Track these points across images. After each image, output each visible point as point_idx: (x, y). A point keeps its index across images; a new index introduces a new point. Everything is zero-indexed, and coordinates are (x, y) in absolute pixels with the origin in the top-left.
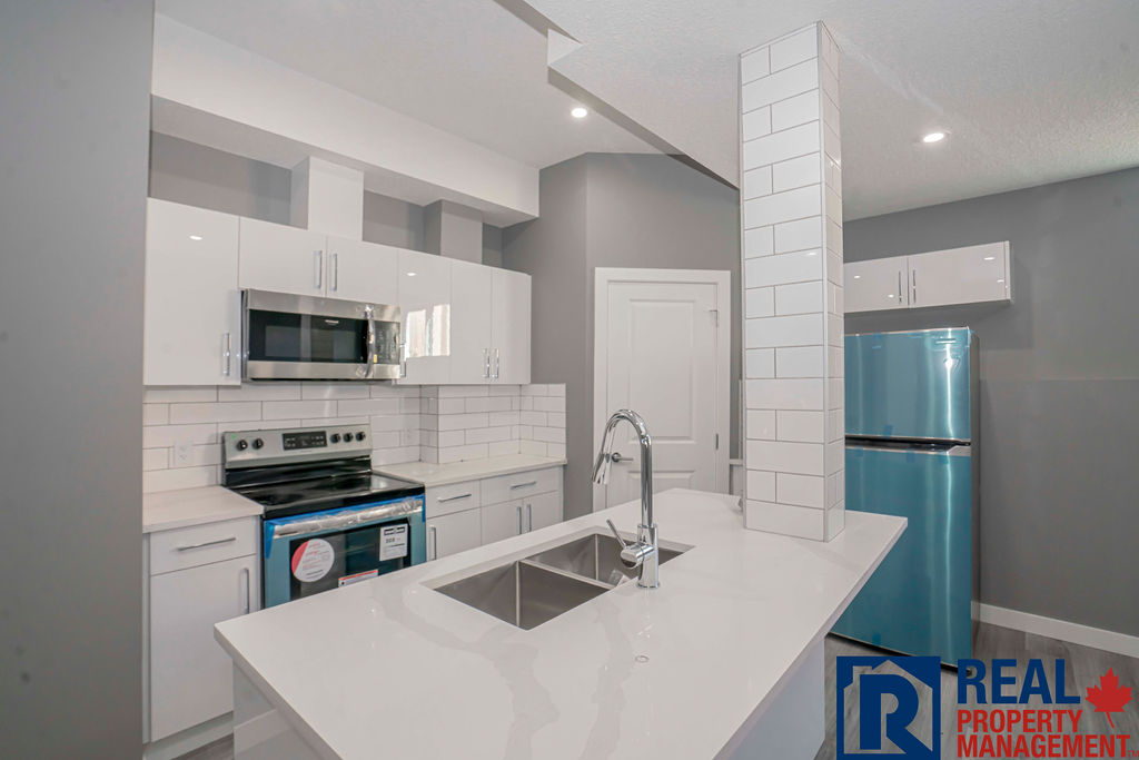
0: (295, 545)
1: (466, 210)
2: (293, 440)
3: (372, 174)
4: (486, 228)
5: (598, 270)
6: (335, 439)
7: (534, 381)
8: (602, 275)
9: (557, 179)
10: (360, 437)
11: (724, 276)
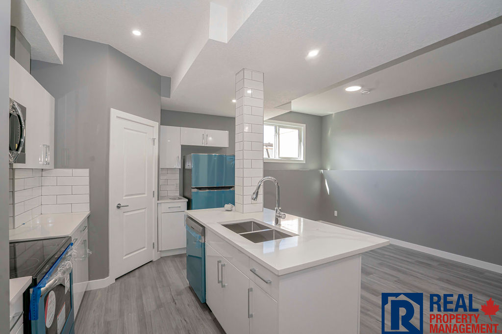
11: (156, 124)
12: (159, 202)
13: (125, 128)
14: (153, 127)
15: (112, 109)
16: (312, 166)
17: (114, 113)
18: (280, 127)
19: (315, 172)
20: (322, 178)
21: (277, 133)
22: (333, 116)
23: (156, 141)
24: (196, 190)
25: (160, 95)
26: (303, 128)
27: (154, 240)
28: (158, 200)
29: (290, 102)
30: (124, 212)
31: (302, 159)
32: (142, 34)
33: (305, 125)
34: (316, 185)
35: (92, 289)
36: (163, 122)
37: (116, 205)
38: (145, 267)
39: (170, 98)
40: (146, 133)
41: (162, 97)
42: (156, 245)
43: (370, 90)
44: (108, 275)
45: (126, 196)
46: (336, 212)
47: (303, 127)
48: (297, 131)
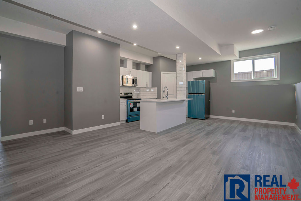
0: (130, 103)
1: (143, 63)
2: (125, 94)
3: (133, 60)
4: (146, 65)
5: (161, 72)
6: (129, 94)
7: (152, 87)
8: (162, 73)
9: (155, 59)
10: (131, 94)
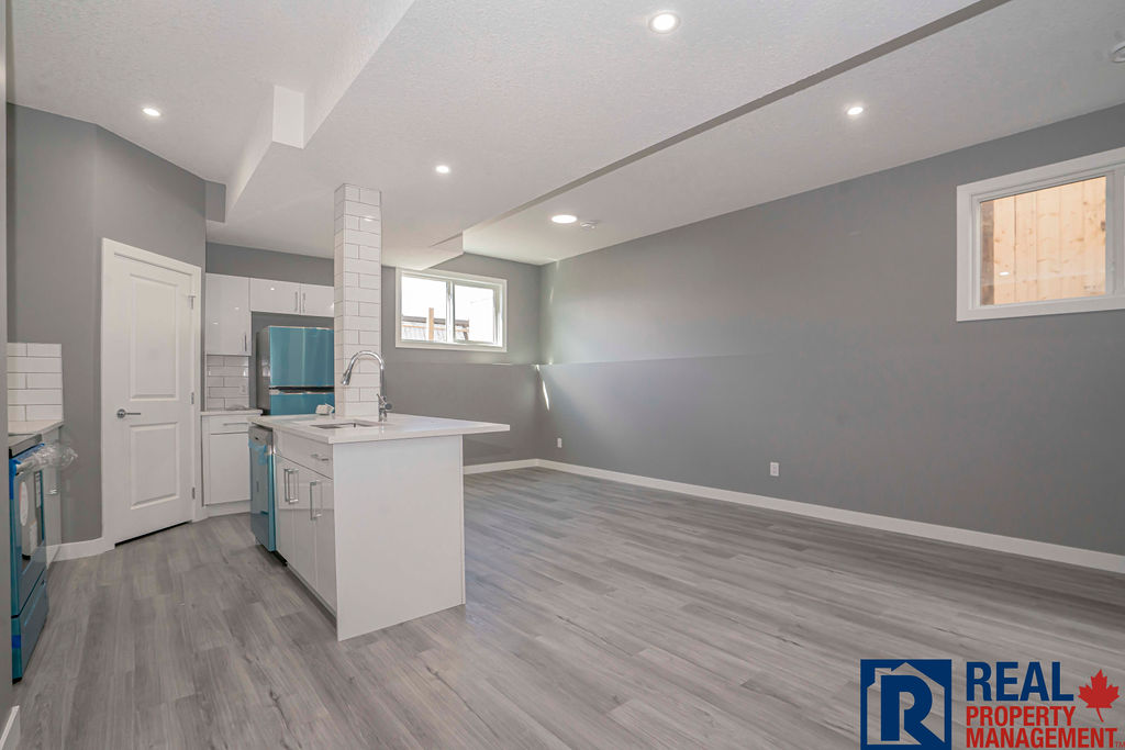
5: (105, 241)
8: (110, 247)
11: (197, 271)
12: (203, 413)
13: (132, 275)
14: (190, 275)
15: (105, 239)
16: (520, 358)
17: (109, 245)
18: (455, 283)
19: (526, 368)
20: (537, 379)
21: (451, 294)
22: (558, 265)
23: (198, 301)
24: (277, 392)
25: (204, 216)
26: (501, 286)
27: (194, 482)
28: (203, 409)
29: (461, 234)
30: (132, 426)
31: (500, 344)
32: (162, 115)
33: (505, 281)
34: (528, 393)
35: (70, 558)
36: (210, 268)
37: (116, 412)
38: (176, 532)
39: (223, 221)
40: (175, 286)
41: (207, 221)
42: (199, 493)
43: (596, 222)
44: (100, 536)
45: (135, 397)
46: (560, 440)
47: (502, 284)
48: (491, 292)
